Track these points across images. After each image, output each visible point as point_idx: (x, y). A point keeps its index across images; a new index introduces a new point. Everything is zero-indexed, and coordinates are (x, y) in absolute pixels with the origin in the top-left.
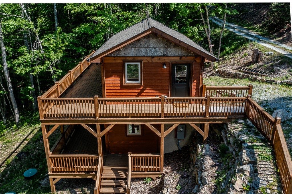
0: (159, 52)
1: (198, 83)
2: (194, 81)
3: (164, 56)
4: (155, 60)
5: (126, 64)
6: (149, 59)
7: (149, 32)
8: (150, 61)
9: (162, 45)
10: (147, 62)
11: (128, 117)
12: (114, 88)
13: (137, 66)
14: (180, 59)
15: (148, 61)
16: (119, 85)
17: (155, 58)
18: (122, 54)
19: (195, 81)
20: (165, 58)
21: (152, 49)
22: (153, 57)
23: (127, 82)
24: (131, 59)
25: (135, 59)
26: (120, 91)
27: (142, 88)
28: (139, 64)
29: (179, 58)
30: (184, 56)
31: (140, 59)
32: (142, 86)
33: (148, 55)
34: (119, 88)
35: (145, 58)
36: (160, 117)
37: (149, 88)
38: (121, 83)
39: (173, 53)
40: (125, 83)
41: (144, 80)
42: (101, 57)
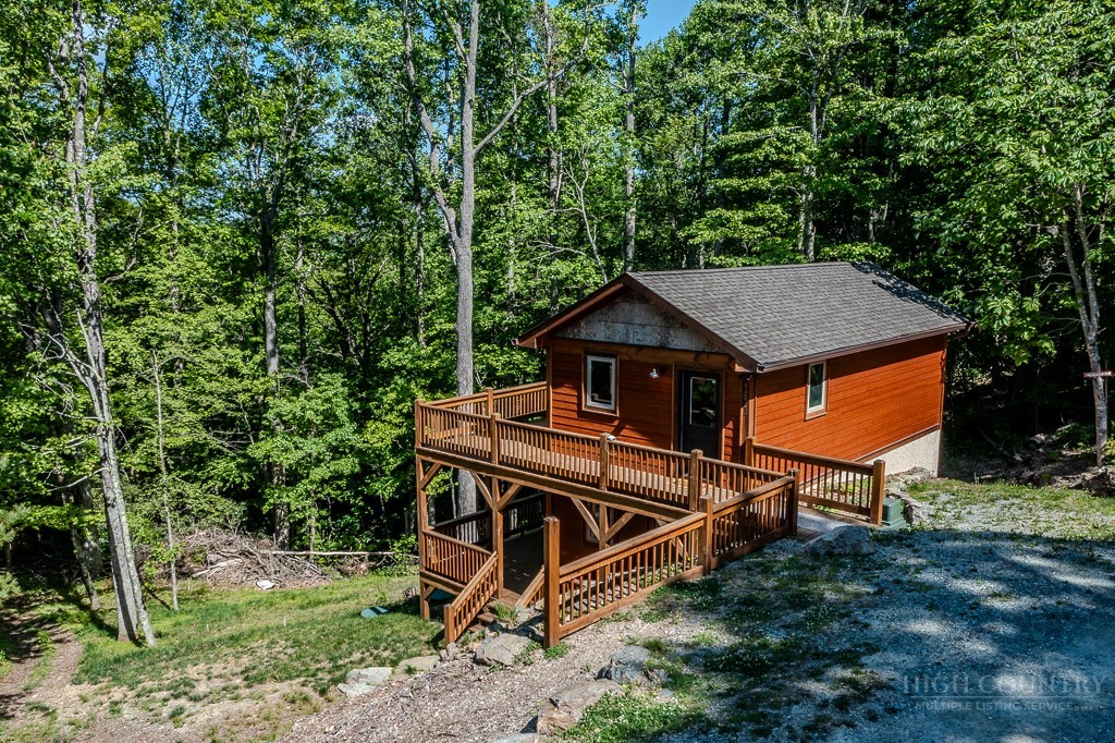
0: (650, 337)
1: (736, 430)
2: (726, 423)
3: (663, 347)
4: (643, 357)
5: (590, 359)
6: (632, 351)
7: (619, 286)
8: (635, 357)
9: (657, 319)
10: (627, 358)
11: (543, 474)
12: (566, 414)
13: (610, 364)
14: (696, 358)
15: (630, 357)
16: (575, 407)
17: (644, 351)
18: (583, 336)
19: (730, 425)
20: (664, 354)
21: (638, 329)
22: (640, 348)
23: (590, 403)
24: (598, 348)
25: (607, 348)
26: (576, 423)
27: (616, 423)
28: (613, 361)
29: (692, 356)
30: (703, 352)
31: (615, 349)
32: (616, 418)
33: (631, 342)
34: (575, 415)
35: (624, 350)
36: (597, 486)
37: (630, 425)
38: (579, 405)
39: (681, 341)
40: (586, 406)
41: (622, 403)
42: (537, 335)
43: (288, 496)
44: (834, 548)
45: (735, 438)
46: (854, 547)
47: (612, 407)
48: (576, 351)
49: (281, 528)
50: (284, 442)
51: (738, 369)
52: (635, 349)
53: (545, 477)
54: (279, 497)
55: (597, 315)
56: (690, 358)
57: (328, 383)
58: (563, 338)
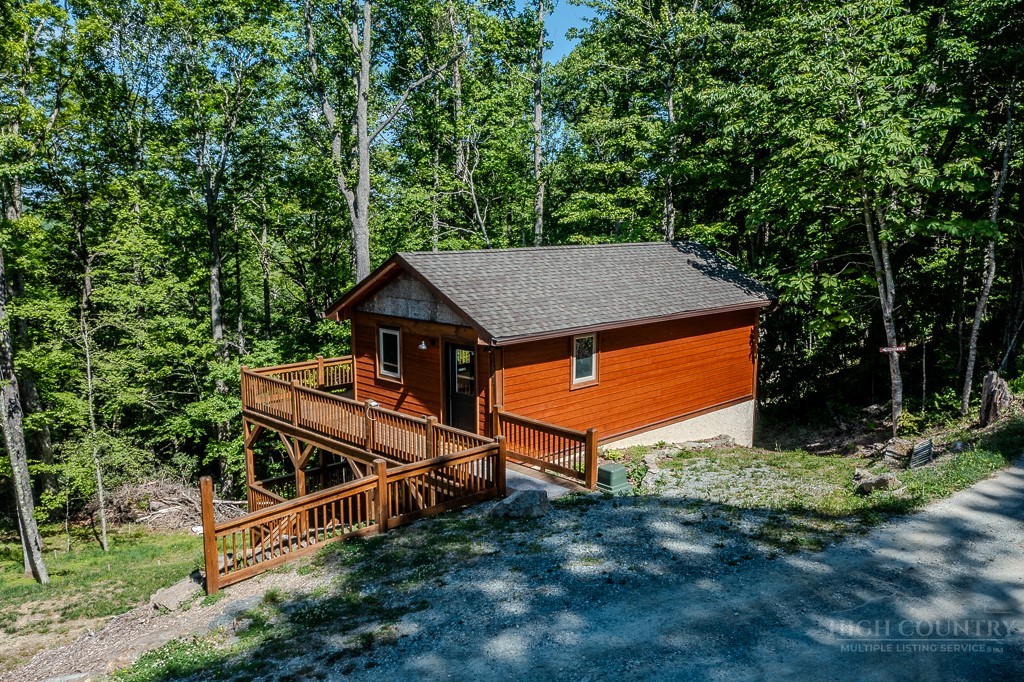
0: (422, 312)
1: (487, 399)
2: (480, 392)
3: (432, 322)
4: (419, 330)
5: (382, 331)
6: (411, 325)
9: (428, 294)
10: (408, 331)
12: (367, 381)
13: (396, 336)
14: (456, 331)
15: (410, 330)
16: (372, 375)
17: (420, 325)
18: (376, 310)
19: (483, 394)
20: (433, 327)
21: (414, 304)
22: (417, 321)
23: (383, 372)
24: (386, 321)
25: (393, 322)
26: (374, 390)
27: (402, 390)
28: (397, 333)
29: (455, 328)
30: (461, 326)
31: (399, 322)
32: (402, 386)
33: (410, 316)
34: (372, 383)
35: (405, 323)
36: (364, 448)
37: (413, 392)
38: (375, 373)
39: (445, 316)
40: (380, 374)
41: (405, 374)
42: (338, 309)
43: (226, 450)
44: (511, 510)
45: (486, 406)
46: (527, 509)
47: (398, 375)
48: (373, 324)
49: (225, 479)
50: (219, 402)
51: (480, 342)
52: (413, 323)
53: (329, 439)
54: (218, 452)
55: (385, 292)
56: (452, 331)
57: (261, 349)
58: (363, 312)
